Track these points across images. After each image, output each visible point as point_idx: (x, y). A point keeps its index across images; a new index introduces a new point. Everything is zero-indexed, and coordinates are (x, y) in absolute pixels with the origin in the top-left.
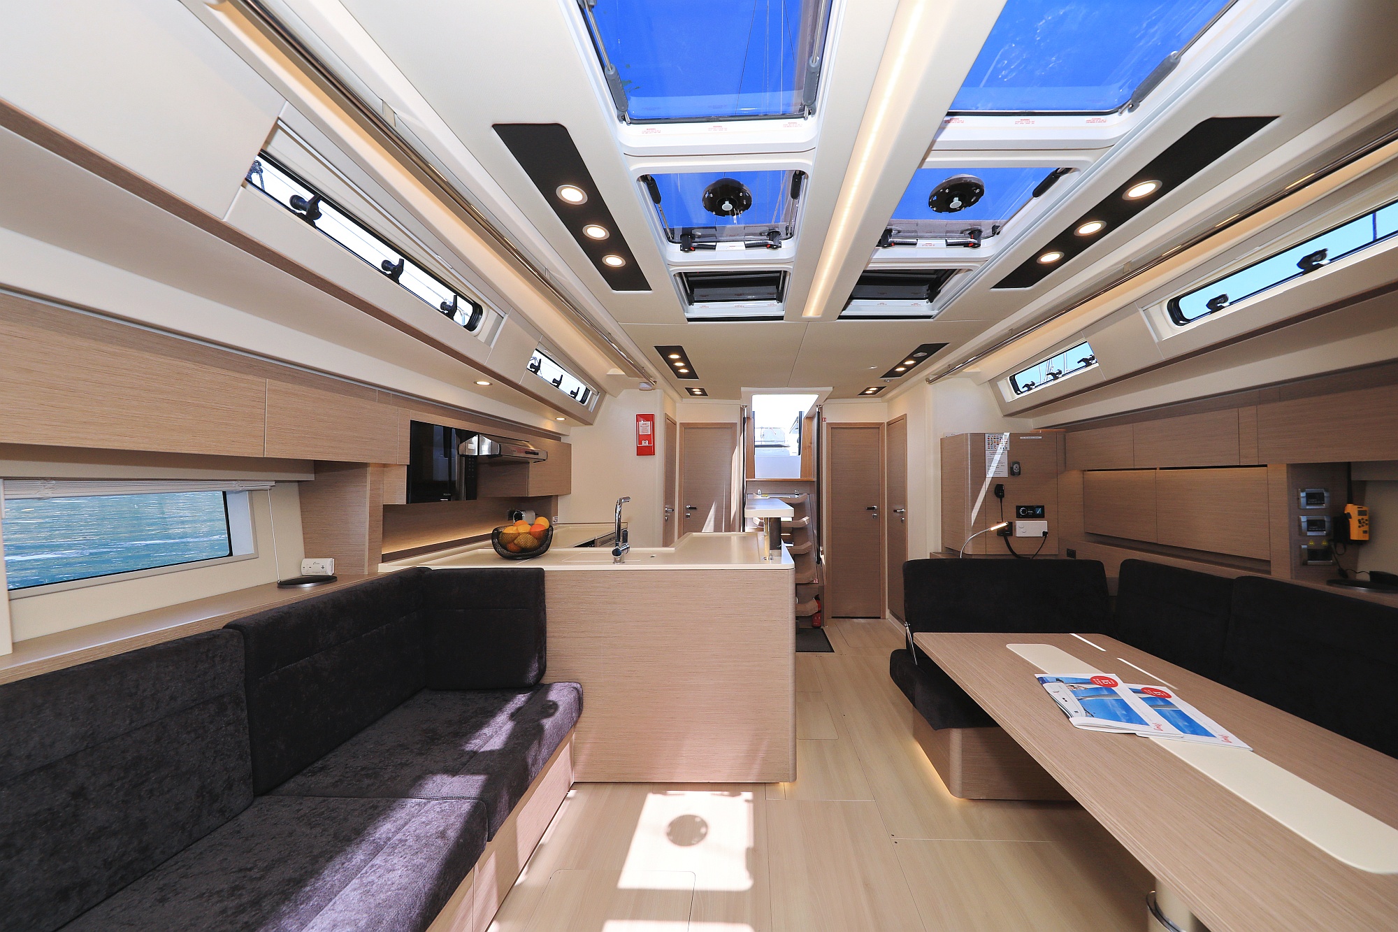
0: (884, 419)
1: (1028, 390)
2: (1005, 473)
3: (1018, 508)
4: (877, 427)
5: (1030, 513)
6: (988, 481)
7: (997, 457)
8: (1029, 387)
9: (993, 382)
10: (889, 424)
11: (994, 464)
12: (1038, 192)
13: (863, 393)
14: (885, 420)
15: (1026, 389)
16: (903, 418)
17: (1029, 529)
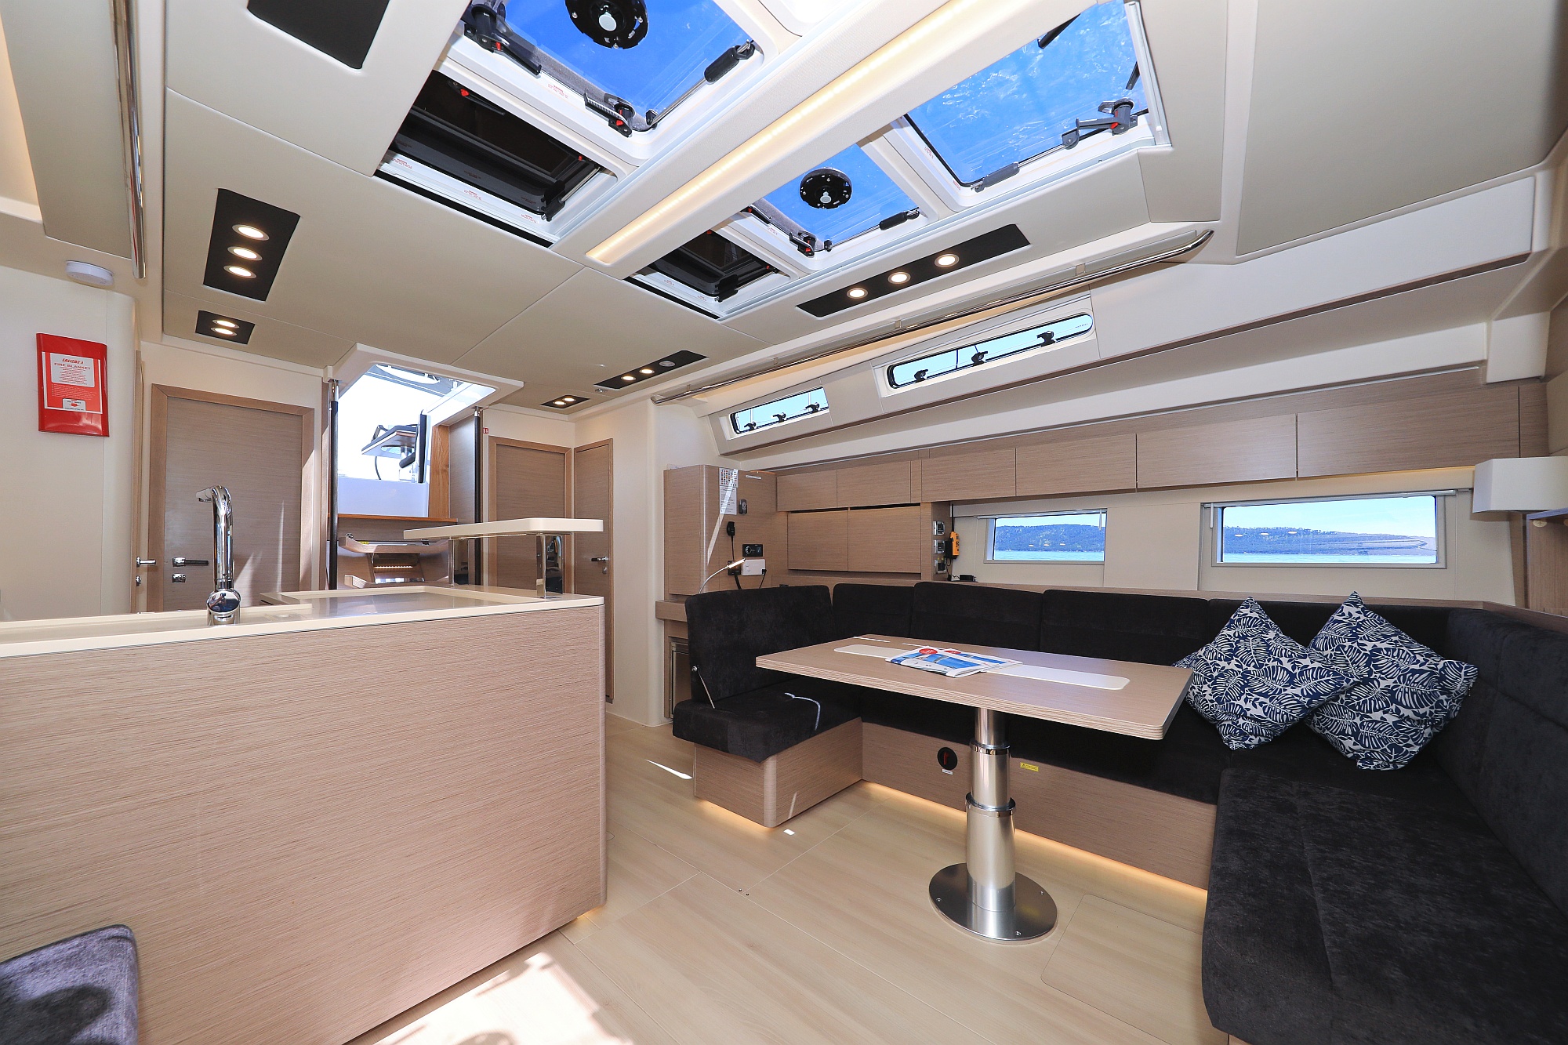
0: (571, 442)
1: (750, 430)
2: (734, 512)
3: (744, 546)
4: (562, 452)
5: (753, 551)
6: (721, 518)
7: (728, 494)
8: (751, 426)
9: (714, 416)
10: (578, 450)
11: (726, 501)
12: (885, 225)
13: (551, 404)
14: (573, 445)
15: (748, 428)
16: (607, 444)
17: (752, 567)
